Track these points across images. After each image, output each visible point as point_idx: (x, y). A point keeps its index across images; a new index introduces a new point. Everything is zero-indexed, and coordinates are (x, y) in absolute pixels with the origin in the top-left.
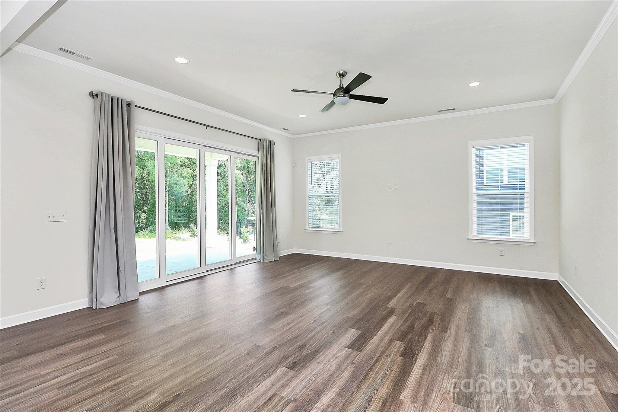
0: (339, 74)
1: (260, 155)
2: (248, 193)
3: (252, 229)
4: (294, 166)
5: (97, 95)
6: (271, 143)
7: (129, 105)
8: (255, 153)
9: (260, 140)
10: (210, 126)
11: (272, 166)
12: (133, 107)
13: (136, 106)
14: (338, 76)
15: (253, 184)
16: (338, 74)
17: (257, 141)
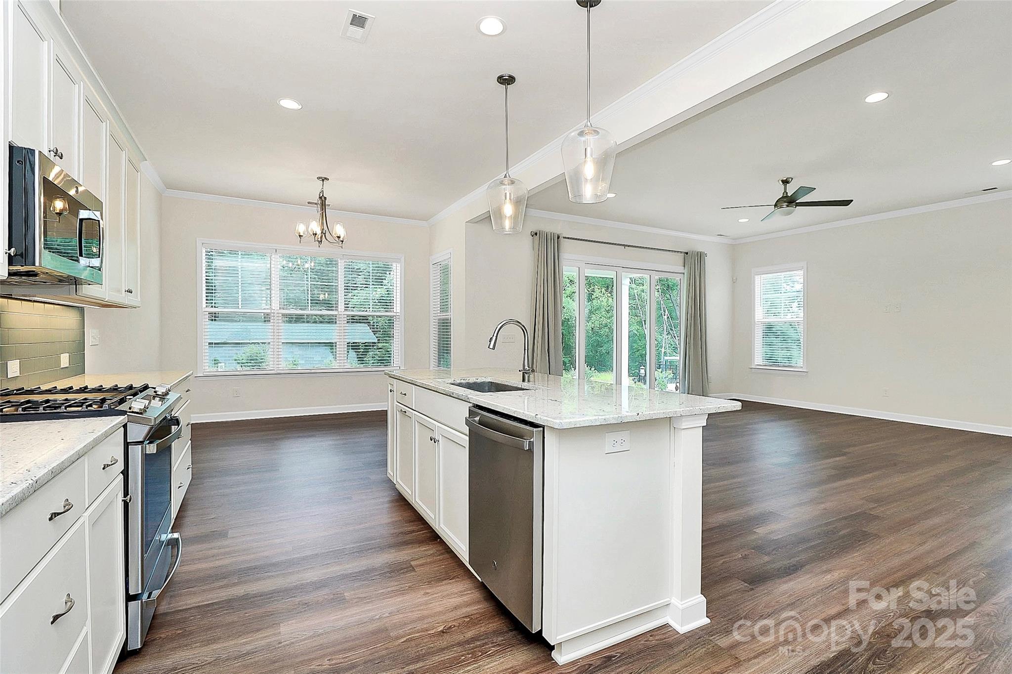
0: (783, 181)
1: (686, 271)
2: (666, 319)
3: (672, 374)
4: (734, 282)
5: (536, 234)
6: (700, 257)
7: (558, 237)
8: (680, 269)
9: (687, 253)
10: (629, 246)
11: (702, 284)
12: (561, 239)
13: (564, 238)
14: (782, 184)
15: (675, 305)
16: (781, 182)
17: (683, 254)
